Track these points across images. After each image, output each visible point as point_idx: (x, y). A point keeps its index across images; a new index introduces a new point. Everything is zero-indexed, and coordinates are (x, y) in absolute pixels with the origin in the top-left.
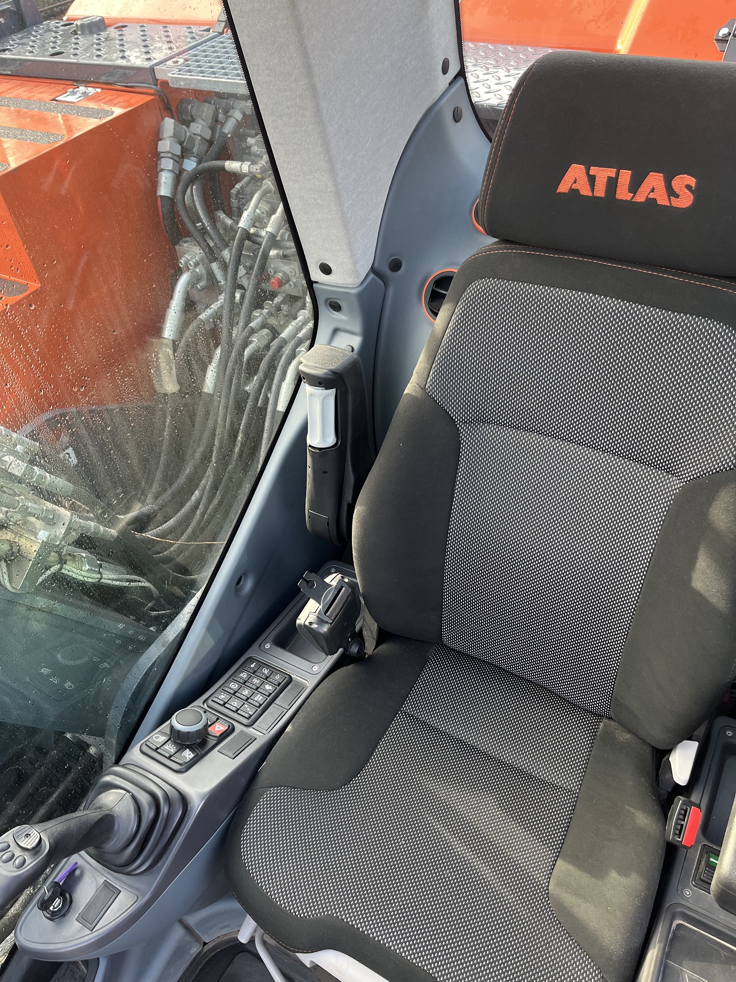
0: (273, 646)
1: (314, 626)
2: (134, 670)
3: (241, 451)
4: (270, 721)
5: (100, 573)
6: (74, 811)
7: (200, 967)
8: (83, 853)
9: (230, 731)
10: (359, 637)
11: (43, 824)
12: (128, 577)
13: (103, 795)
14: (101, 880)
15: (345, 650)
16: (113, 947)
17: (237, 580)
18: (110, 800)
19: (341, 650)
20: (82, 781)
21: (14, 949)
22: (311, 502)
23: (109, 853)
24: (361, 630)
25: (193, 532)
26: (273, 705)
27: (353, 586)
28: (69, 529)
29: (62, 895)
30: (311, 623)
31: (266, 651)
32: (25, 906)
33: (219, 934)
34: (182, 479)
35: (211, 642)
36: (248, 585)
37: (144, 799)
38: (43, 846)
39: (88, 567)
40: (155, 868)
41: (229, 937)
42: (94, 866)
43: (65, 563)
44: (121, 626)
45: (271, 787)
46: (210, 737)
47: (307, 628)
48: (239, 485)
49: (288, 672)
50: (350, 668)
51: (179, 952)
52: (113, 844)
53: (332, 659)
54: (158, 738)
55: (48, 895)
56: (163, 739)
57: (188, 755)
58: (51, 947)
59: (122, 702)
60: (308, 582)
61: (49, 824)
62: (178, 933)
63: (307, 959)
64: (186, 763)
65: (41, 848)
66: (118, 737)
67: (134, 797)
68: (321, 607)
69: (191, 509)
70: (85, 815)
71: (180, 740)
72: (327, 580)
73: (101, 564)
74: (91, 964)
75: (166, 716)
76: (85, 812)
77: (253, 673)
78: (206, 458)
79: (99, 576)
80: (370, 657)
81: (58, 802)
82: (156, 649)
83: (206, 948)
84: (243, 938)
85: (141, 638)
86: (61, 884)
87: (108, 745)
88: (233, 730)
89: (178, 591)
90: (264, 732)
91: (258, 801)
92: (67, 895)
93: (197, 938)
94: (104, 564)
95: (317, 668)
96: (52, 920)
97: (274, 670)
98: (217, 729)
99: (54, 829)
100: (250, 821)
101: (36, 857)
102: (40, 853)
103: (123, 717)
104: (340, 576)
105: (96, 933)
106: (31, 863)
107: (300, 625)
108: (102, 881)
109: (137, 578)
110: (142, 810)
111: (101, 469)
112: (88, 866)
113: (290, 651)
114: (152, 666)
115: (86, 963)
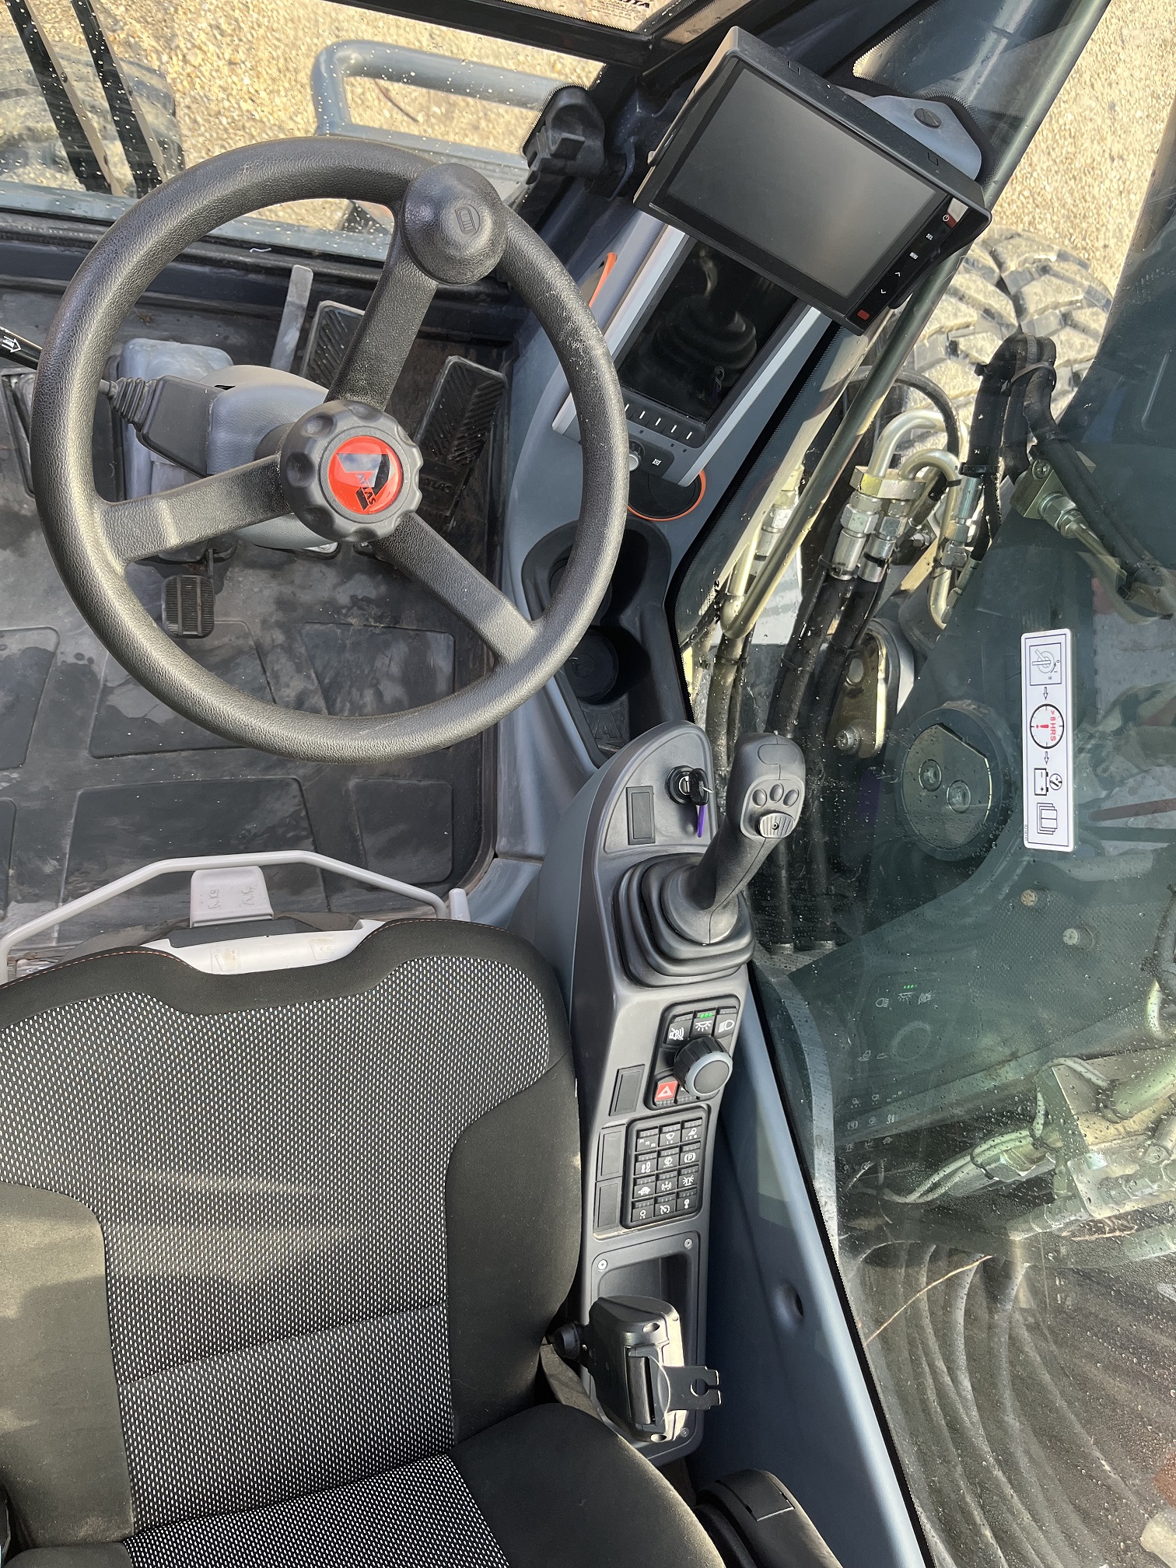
0: (682, 1250)
1: (648, 1328)
2: (826, 1080)
3: (969, 1518)
4: (609, 1151)
5: (982, 1166)
6: (750, 885)
7: (484, 831)
8: (703, 850)
9: (649, 1099)
10: (575, 1362)
11: (771, 849)
12: (942, 1191)
13: (734, 921)
14: (659, 840)
15: (580, 1326)
16: (592, 788)
17: (803, 1302)
18: (722, 922)
19: (587, 1321)
20: (769, 915)
21: (690, 716)
22: (801, 1527)
23: (674, 871)
24: (578, 1373)
25: (922, 1328)
26: (621, 1173)
27: (637, 1435)
28: (1075, 1195)
29: (687, 798)
30: (656, 1327)
31: (686, 1234)
32: (715, 757)
33: (487, 876)
34: (1008, 1397)
35: (764, 1189)
36: (784, 1311)
37: (685, 951)
38: (750, 829)
39: (1003, 1161)
40: (611, 893)
41: (474, 881)
42: (679, 847)
43: (1033, 1144)
44: (892, 1119)
45: (547, 1072)
46: (666, 1074)
47: (655, 1315)
48: (923, 1458)
49: (634, 1232)
50: (555, 1306)
51: (518, 830)
52: (678, 884)
53: (590, 1298)
54: (727, 1025)
55: (702, 788)
56: (722, 1028)
57: (676, 1034)
58: (656, 745)
59: (807, 1033)
60: (707, 1387)
61: (763, 855)
62: (534, 846)
63: (369, 926)
64: (671, 1022)
65: (752, 827)
66: (775, 990)
67: (700, 944)
68: (660, 1364)
69: (954, 1361)
70: (736, 887)
71: (700, 1044)
72: (682, 1415)
73: (991, 1178)
74: (601, 758)
75: (740, 1056)
76: (737, 891)
77: (678, 1193)
78: (1007, 1463)
79: (980, 1160)
80: (540, 1344)
81: (776, 876)
82: (825, 1127)
83: (491, 853)
84: (457, 894)
85: (854, 1124)
86: (698, 807)
87: (777, 972)
88: (646, 1103)
89: (866, 1224)
90: (604, 1132)
91: (550, 1046)
92: (681, 801)
93: (508, 855)
94: (986, 1182)
95: (600, 1266)
96: (676, 768)
97: (656, 1219)
98: (667, 1088)
99: (755, 853)
100: (543, 1017)
101: (748, 815)
102: (747, 820)
103: (789, 1017)
104: (669, 1438)
105: (620, 790)
106: (748, 805)
107: (668, 1311)
108: (657, 839)
109: (930, 1197)
110: (676, 937)
111: (1124, 1322)
112: (684, 842)
113: (652, 1262)
114: (810, 1102)
115: (608, 755)
